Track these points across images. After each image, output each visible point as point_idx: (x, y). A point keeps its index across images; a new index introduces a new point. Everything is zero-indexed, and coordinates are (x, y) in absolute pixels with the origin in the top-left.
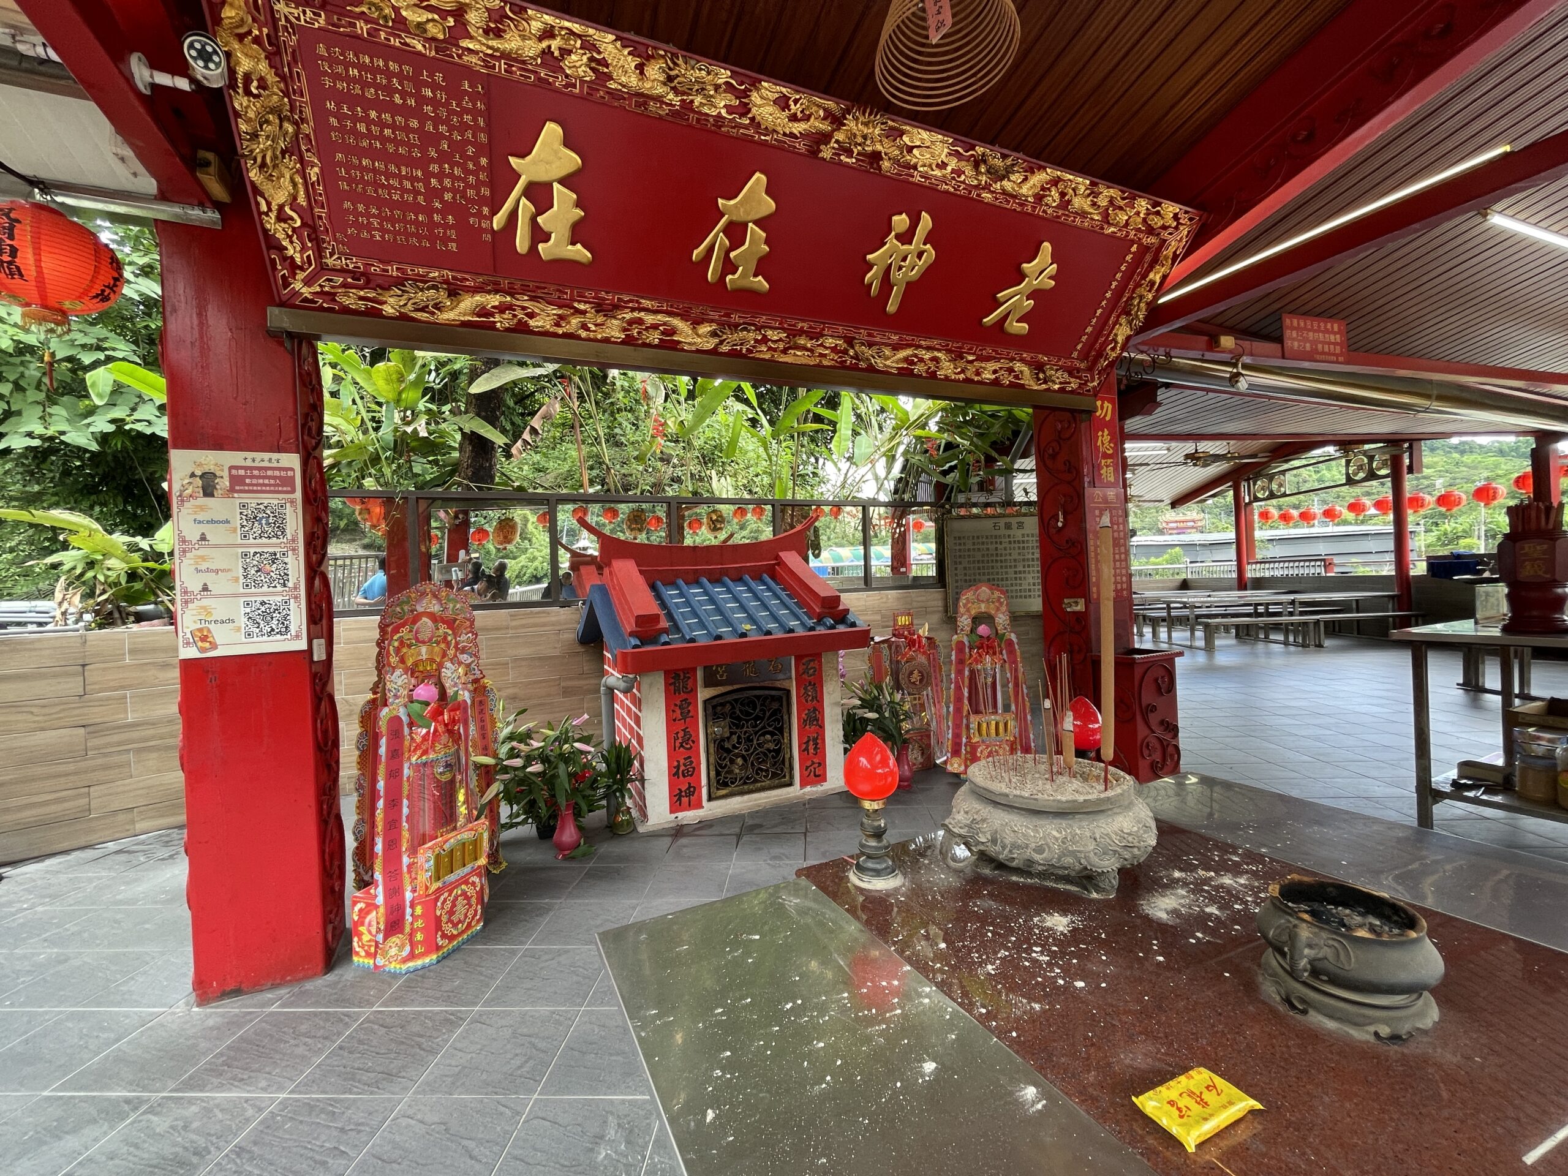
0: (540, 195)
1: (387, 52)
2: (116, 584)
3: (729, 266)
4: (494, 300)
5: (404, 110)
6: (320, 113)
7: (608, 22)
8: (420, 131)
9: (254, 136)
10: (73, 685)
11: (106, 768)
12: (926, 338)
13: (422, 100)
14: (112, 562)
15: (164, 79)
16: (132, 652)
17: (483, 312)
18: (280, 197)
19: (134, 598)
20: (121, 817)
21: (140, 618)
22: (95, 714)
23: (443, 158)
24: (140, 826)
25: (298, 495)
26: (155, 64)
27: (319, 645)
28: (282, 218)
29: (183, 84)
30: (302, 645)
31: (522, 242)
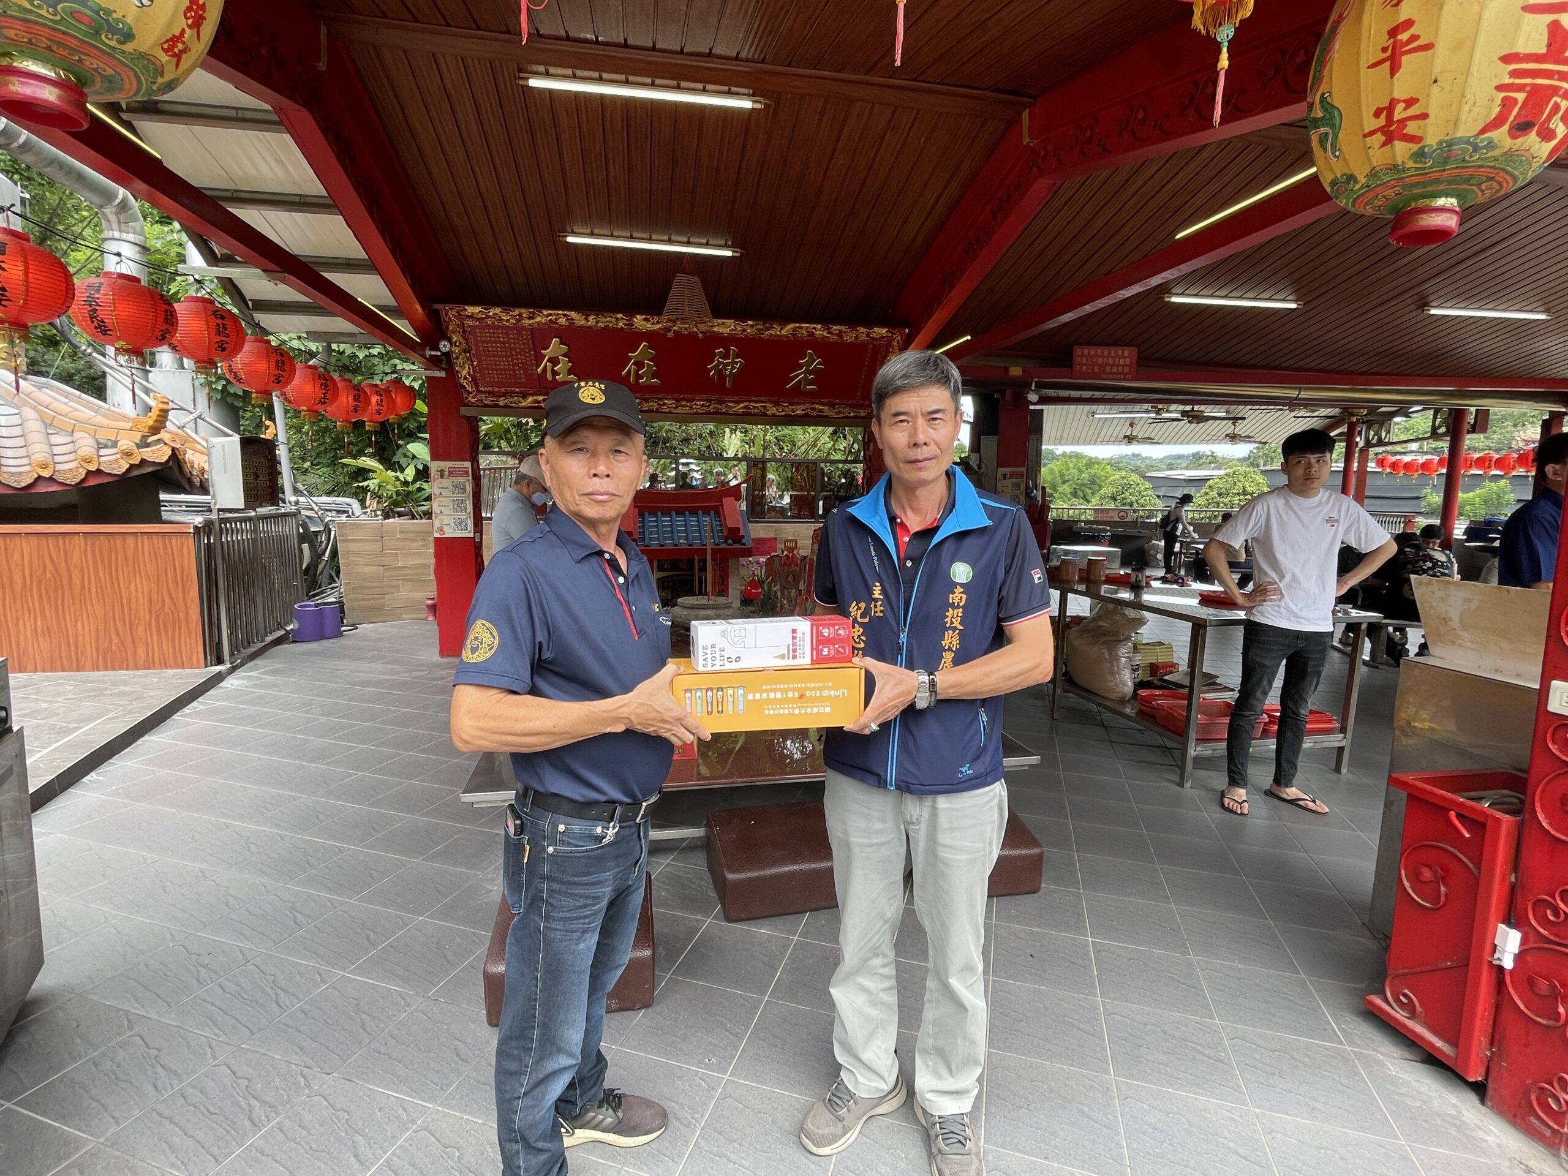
0: (554, 361)
1: (498, 327)
2: (391, 497)
3: (638, 377)
4: (541, 398)
5: (504, 343)
6: (477, 346)
7: (570, 310)
8: (510, 348)
9: (457, 358)
10: (377, 546)
11: (392, 586)
12: (756, 396)
13: (509, 339)
14: (389, 487)
15: (433, 353)
16: (400, 532)
17: (537, 402)
18: (464, 373)
19: (396, 504)
20: (398, 611)
21: (400, 515)
22: (387, 561)
23: (517, 354)
24: (404, 616)
25: (470, 478)
26: (431, 349)
27: (478, 535)
28: (465, 378)
29: (439, 353)
30: (472, 535)
31: (549, 376)
